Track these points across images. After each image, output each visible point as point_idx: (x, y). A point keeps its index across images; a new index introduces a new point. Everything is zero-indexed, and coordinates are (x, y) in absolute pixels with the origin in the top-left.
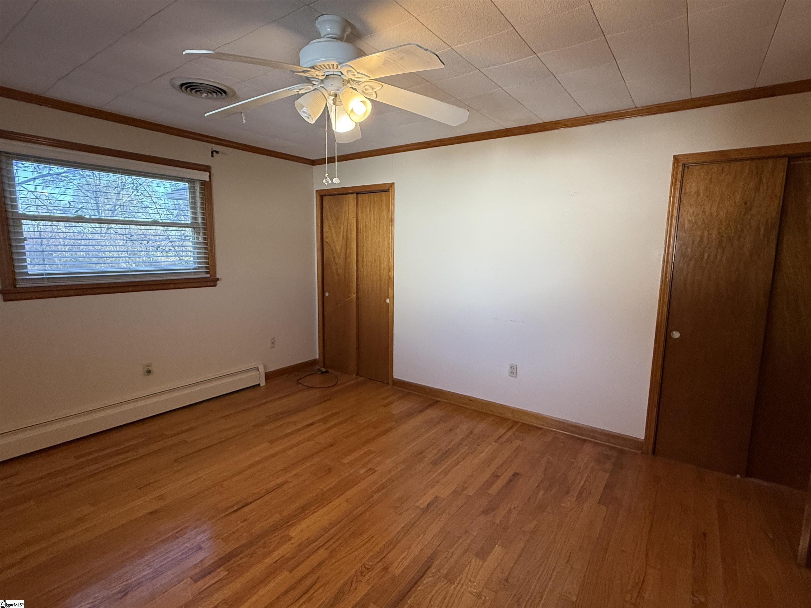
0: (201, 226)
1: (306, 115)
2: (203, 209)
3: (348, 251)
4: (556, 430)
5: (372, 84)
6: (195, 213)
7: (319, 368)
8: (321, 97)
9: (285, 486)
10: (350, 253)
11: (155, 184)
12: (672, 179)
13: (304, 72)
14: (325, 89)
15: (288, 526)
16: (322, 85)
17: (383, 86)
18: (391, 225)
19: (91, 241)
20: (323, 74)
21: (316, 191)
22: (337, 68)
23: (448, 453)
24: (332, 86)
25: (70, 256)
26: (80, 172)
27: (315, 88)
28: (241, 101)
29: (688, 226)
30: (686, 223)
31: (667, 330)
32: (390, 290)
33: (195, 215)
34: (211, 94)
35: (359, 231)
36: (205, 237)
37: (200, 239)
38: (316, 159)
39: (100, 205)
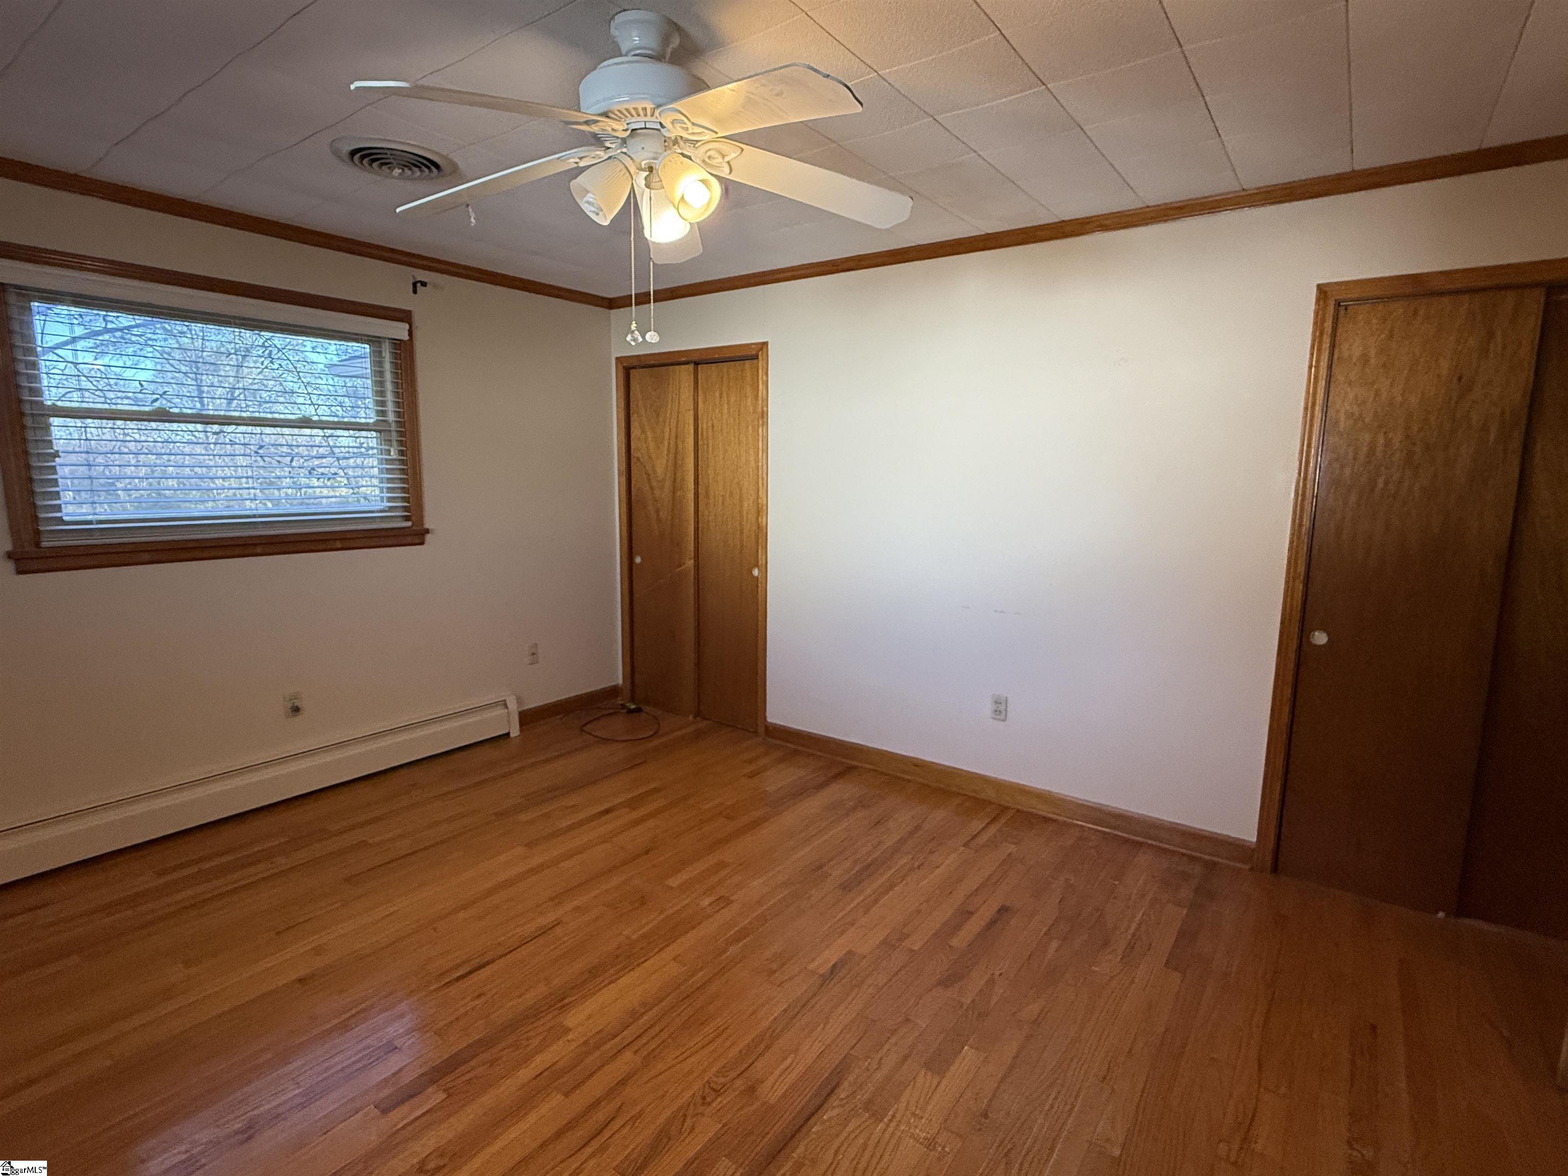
0: (393, 427)
1: (593, 209)
2: (397, 394)
3: (679, 475)
4: (1084, 824)
5: (725, 147)
6: (382, 403)
7: (623, 702)
8: (622, 173)
9: (559, 930)
10: (683, 479)
11: (309, 348)
12: (1314, 332)
13: (587, 123)
14: (629, 156)
15: (563, 1006)
16: (624, 150)
17: (742, 150)
18: (763, 425)
19: (187, 457)
20: (626, 127)
21: (617, 359)
22: (652, 115)
23: (869, 869)
24: (643, 151)
25: (148, 486)
26: (167, 326)
27: (610, 155)
28: (468, 182)
29: (1345, 423)
30: (1342, 418)
31: (1302, 631)
32: (760, 551)
33: (382, 406)
34: (410, 169)
35: (700, 437)
36: (402, 448)
37: (392, 454)
38: (615, 296)
39: (206, 389)
